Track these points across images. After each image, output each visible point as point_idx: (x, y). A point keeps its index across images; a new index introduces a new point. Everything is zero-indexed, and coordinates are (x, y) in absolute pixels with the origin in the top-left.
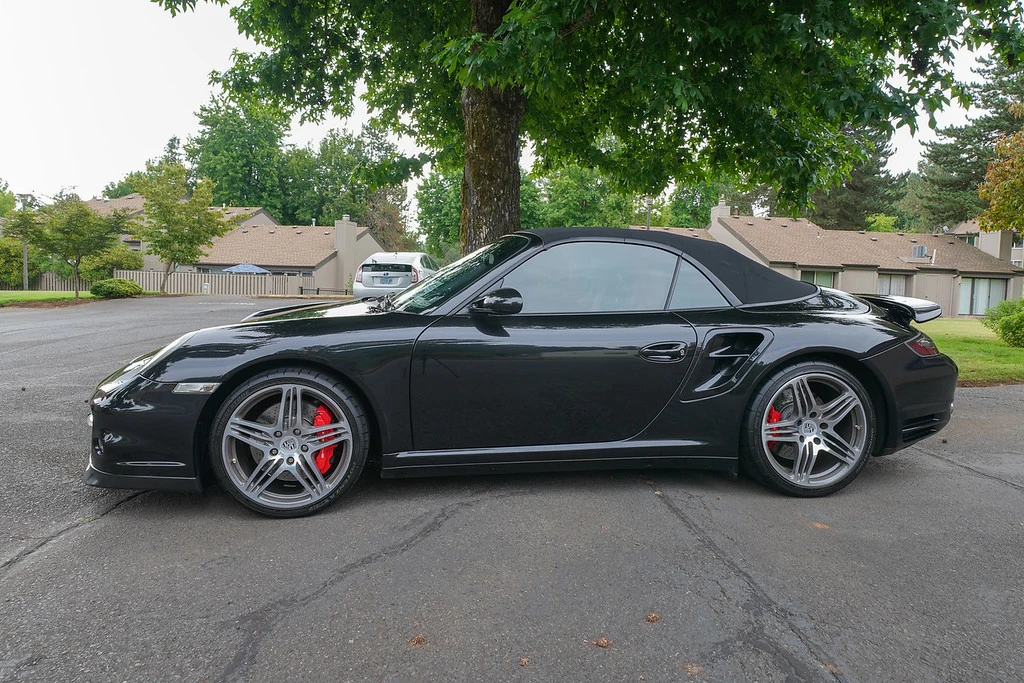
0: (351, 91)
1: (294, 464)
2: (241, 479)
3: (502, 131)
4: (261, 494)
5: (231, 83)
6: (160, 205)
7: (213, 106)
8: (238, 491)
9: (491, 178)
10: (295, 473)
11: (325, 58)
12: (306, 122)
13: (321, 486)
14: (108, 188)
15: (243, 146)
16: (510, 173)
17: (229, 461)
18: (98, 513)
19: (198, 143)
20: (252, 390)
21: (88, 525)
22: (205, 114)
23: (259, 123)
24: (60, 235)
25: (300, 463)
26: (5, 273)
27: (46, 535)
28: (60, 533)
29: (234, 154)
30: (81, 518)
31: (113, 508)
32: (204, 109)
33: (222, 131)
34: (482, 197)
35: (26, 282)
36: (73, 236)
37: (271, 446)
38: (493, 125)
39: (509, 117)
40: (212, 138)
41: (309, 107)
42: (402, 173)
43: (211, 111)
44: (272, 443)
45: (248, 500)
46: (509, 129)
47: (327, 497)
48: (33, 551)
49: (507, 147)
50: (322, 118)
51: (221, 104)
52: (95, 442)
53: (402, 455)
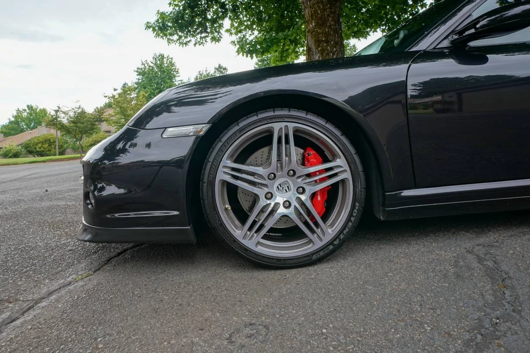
0: (221, 26)
1: (292, 207)
2: (236, 227)
3: (331, 13)
4: (259, 243)
5: (157, 28)
6: (121, 107)
7: (143, 67)
8: (235, 240)
9: (327, 42)
10: (294, 217)
11: (206, 10)
12: (197, 45)
13: (322, 230)
14: (95, 110)
15: (157, 84)
16: (339, 38)
17: (223, 207)
18: (90, 269)
19: (136, 84)
20: (242, 131)
21: (81, 283)
22: (139, 70)
23: (164, 72)
24: (72, 125)
25: (297, 206)
26: (49, 150)
27: (36, 296)
28: (50, 294)
29: (154, 88)
30: (74, 276)
31: (106, 264)
32: (138, 69)
33: (147, 77)
34: (322, 54)
35: (57, 153)
36: (79, 125)
37: (266, 190)
38: (325, 10)
39: (335, 4)
40: (143, 81)
41: (199, 36)
42: (270, 44)
43: (142, 69)
44: (266, 186)
45: (246, 249)
46: (335, 11)
47: (331, 243)
48: (17, 318)
49: (335, 22)
50: (206, 41)
51: (146, 65)
52: (86, 196)
53: (406, 193)
